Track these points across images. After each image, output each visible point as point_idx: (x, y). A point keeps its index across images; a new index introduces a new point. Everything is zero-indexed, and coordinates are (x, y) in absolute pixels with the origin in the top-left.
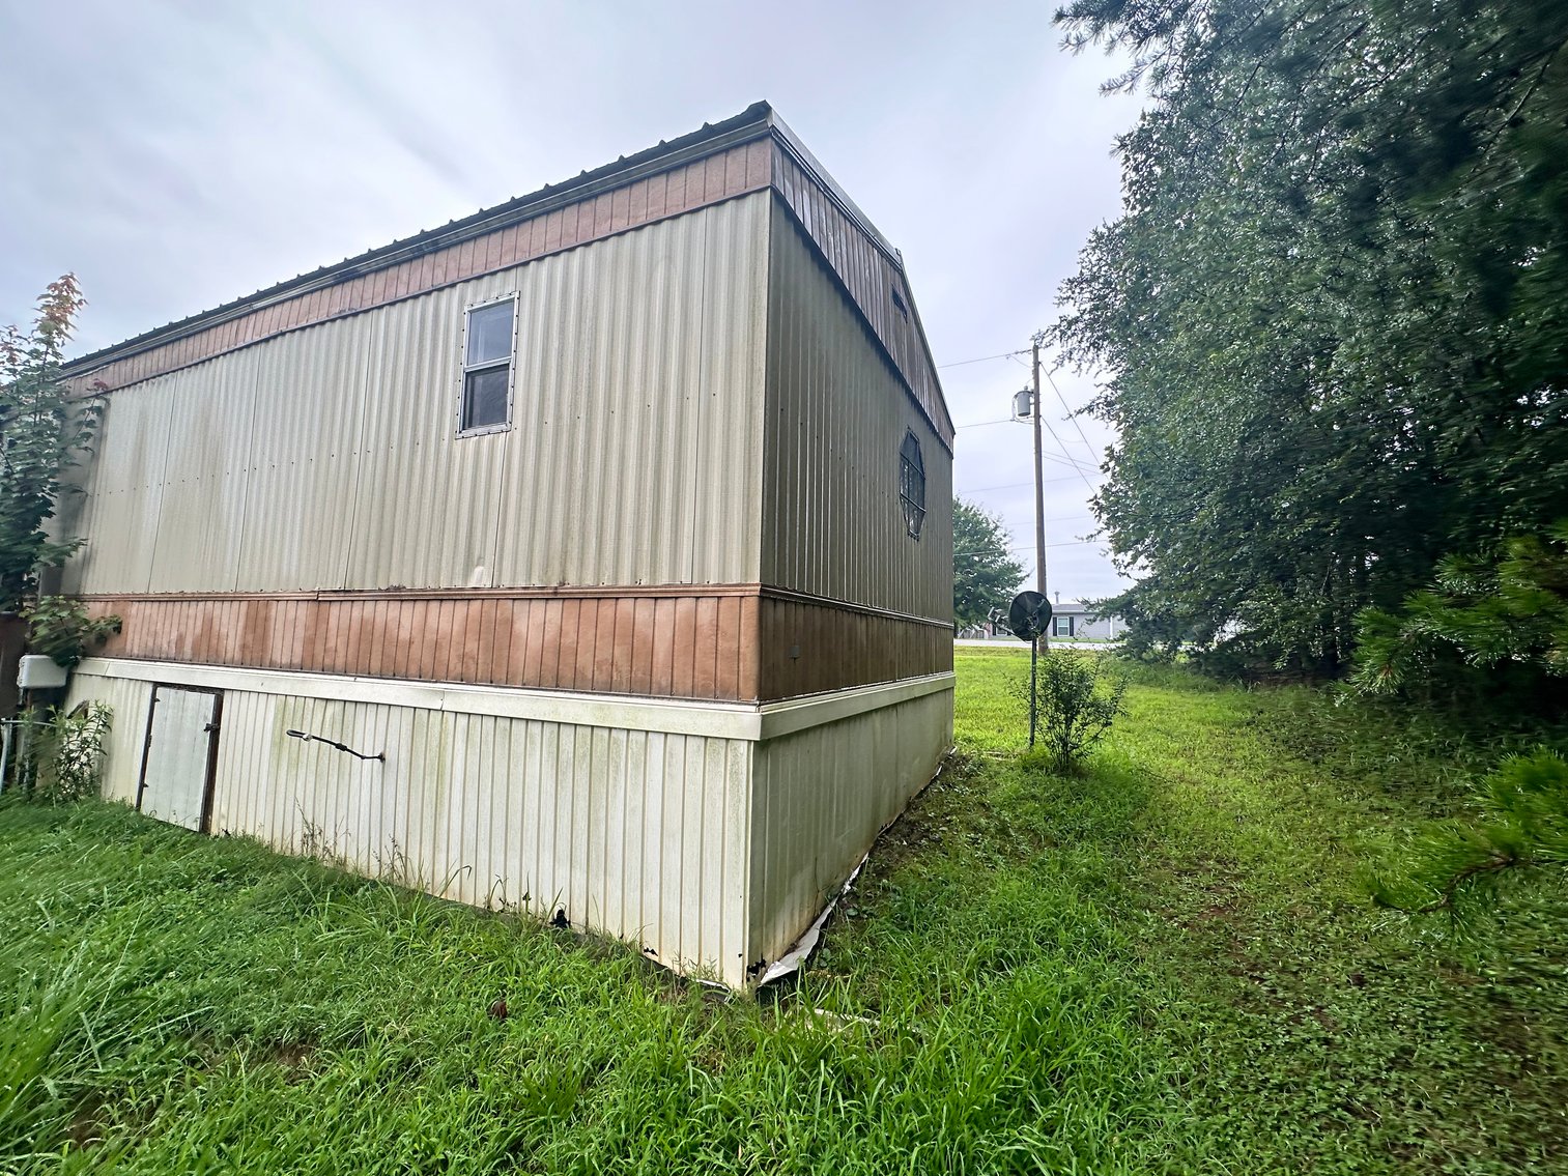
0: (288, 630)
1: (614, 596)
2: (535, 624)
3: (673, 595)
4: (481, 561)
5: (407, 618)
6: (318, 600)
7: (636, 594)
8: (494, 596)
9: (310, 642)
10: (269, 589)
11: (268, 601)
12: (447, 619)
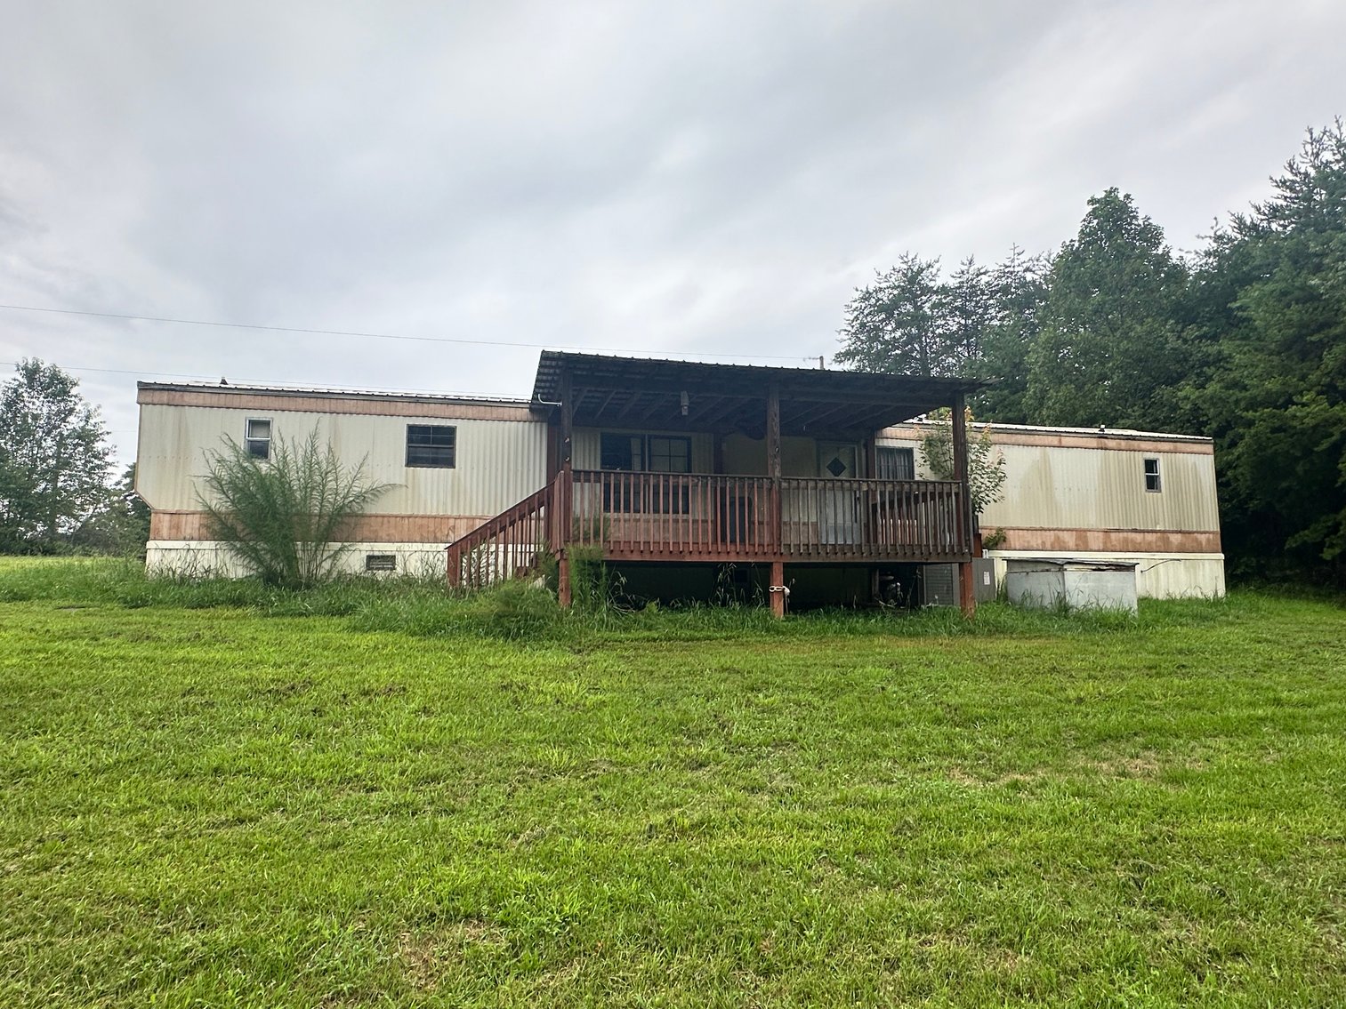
0: (1095, 540)
1: (1194, 533)
2: (1175, 539)
3: (1205, 533)
4: (1159, 523)
5: (1138, 537)
6: (1107, 532)
7: (1198, 532)
8: (1164, 532)
9: (1105, 543)
10: (1086, 527)
11: (1085, 531)
12: (1149, 537)
